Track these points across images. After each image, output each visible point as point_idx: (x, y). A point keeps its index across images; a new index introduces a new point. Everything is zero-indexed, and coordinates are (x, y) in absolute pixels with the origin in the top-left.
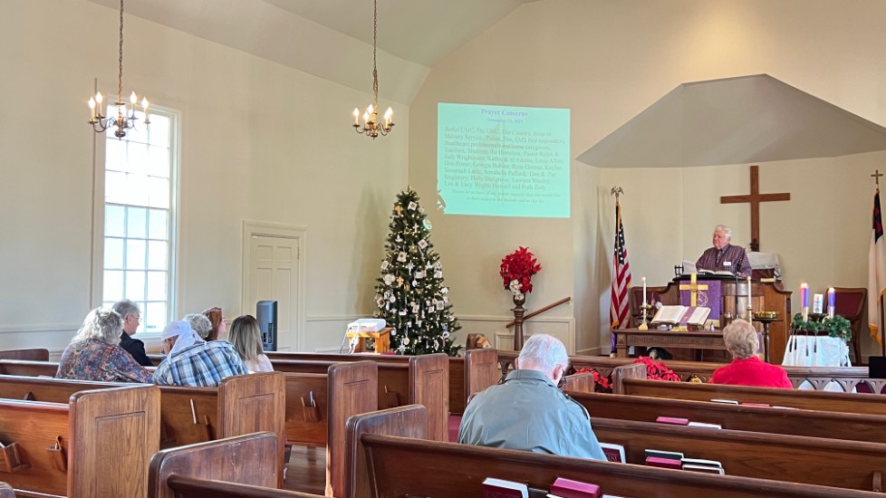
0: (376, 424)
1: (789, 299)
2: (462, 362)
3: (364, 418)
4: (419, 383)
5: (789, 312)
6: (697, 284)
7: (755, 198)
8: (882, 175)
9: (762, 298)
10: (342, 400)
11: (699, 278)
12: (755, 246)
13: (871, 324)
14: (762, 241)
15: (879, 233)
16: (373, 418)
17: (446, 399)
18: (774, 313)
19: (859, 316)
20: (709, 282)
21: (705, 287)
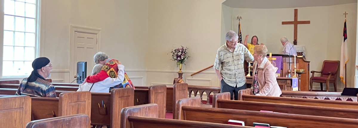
0: (135, 112)
1: (309, 65)
2: (172, 89)
3: (130, 109)
4: (152, 97)
5: (309, 70)
6: (272, 57)
7: (296, 23)
8: (347, 14)
9: (298, 64)
10: (118, 104)
11: (273, 55)
12: (295, 43)
13: (341, 76)
14: (298, 41)
15: (345, 38)
16: (134, 109)
17: (165, 105)
18: (303, 70)
19: (336, 72)
20: (277, 57)
21: (274, 59)
